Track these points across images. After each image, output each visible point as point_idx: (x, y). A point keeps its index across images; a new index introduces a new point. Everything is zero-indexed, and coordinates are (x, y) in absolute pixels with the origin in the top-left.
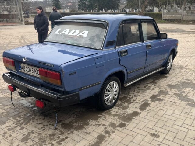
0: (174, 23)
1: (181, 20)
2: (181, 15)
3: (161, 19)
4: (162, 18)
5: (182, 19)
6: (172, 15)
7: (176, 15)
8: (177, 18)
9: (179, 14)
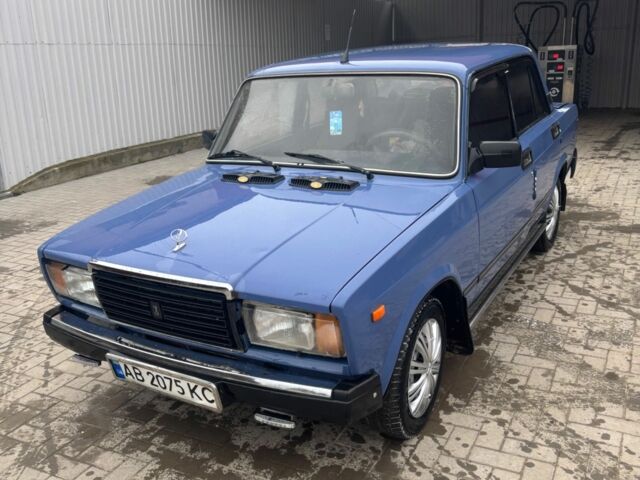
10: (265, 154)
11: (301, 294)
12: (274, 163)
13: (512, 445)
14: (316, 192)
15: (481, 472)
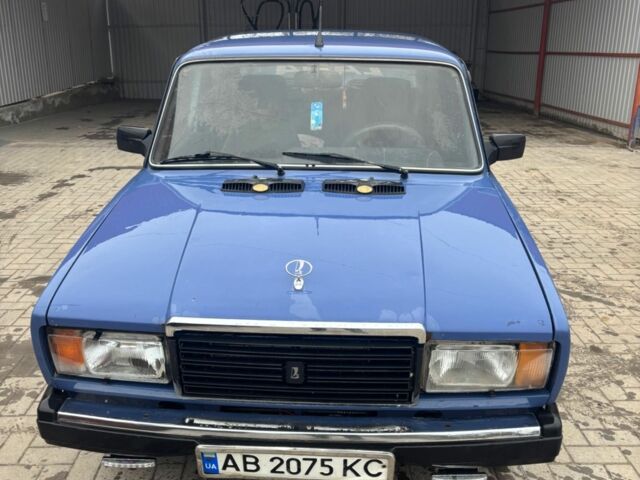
10: (261, 157)
11: (513, 323)
12: (280, 166)
13: (593, 437)
14: (364, 198)
15: (598, 471)
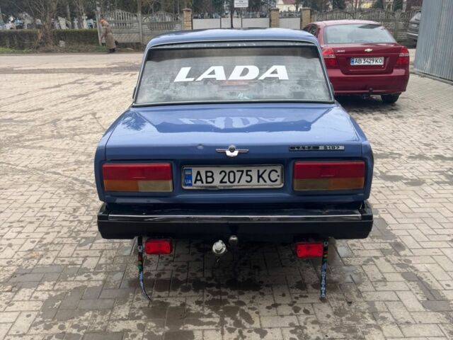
0: (128, 52)
1: (139, 43)
2: (139, 33)
3: (98, 43)
4: (100, 42)
5: (141, 42)
6: (120, 33)
7: (129, 33)
8: (132, 41)
9: (133, 33)
